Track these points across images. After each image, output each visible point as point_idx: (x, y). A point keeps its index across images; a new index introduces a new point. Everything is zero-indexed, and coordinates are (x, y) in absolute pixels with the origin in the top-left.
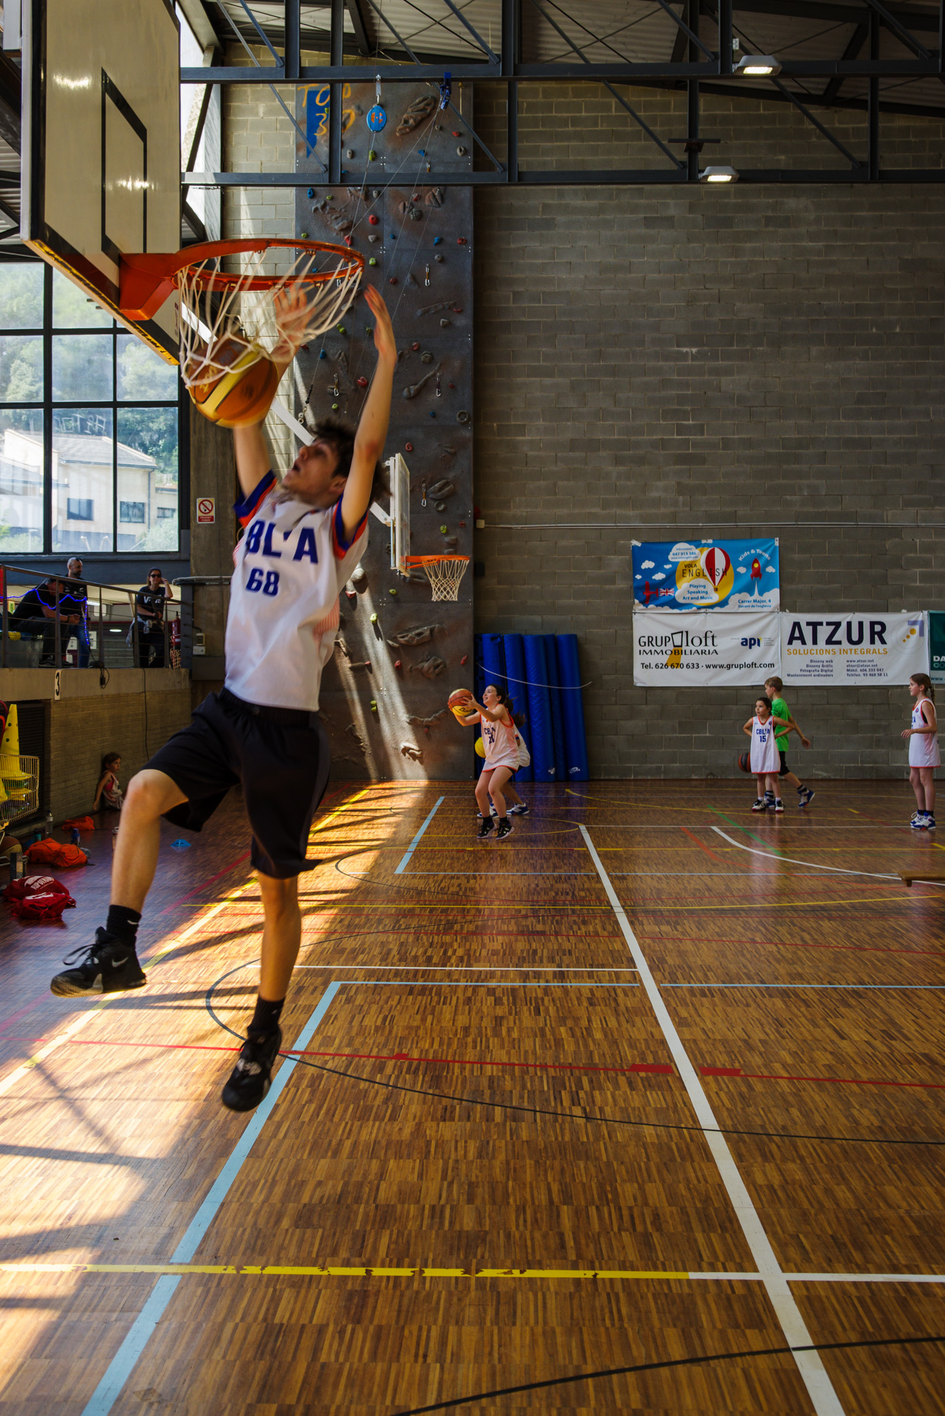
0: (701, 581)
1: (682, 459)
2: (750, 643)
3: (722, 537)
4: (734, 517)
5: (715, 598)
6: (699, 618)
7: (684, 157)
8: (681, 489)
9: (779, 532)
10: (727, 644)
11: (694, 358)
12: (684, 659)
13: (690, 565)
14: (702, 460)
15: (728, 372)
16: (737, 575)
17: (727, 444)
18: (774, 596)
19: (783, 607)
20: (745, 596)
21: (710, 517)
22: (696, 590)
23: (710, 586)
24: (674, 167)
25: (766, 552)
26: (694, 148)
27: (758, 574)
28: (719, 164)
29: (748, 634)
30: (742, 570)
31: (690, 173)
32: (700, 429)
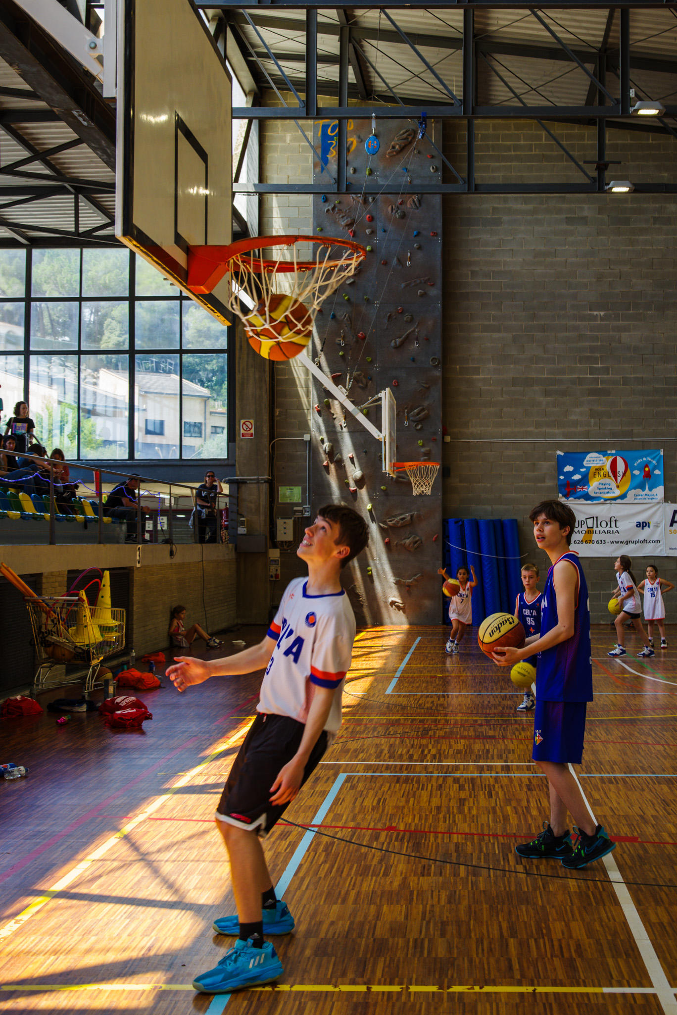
0: (607, 481)
1: (592, 392)
2: (642, 525)
3: (622, 448)
4: (631, 434)
5: (617, 493)
6: (605, 507)
7: (595, 174)
8: (593, 414)
9: (663, 445)
10: (626, 526)
11: (602, 319)
12: (595, 537)
13: (599, 469)
14: (607, 393)
15: (626, 329)
16: (633, 476)
17: (626, 381)
18: (660, 491)
19: (666, 499)
20: (639, 491)
21: (614, 435)
22: (603, 487)
23: (614, 485)
24: (587, 181)
25: (654, 459)
26: (602, 167)
27: (648, 475)
28: (620, 179)
29: (641, 518)
30: (636, 472)
31: (599, 186)
32: (606, 371)
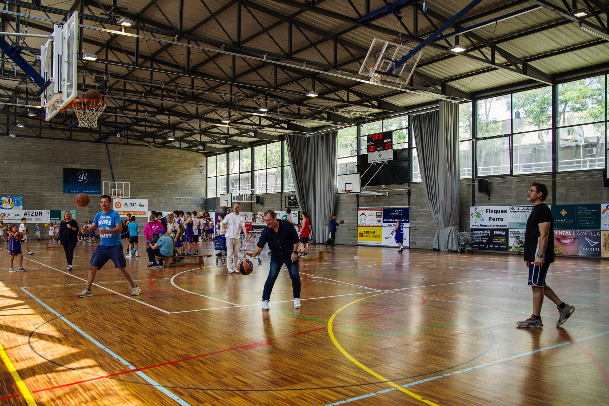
0: (7, 204)
1: (4, 182)
2: (17, 215)
3: (12, 196)
4: (14, 192)
5: (10, 207)
6: (7, 211)
7: (6, 131)
8: (3, 187)
9: (22, 195)
10: (13, 216)
11: (6, 163)
12: (4, 218)
13: (5, 201)
14: (7, 182)
15: (13, 166)
16: (14, 203)
17: (12, 179)
18: (21, 207)
19: (23, 209)
20: (16, 207)
21: (9, 192)
22: (6, 206)
23: (9, 205)
24: (4, 133)
25: (20, 199)
26: (8, 130)
27: (18, 203)
28: (13, 134)
29: (16, 214)
30: (15, 202)
31: (7, 134)
32: (7, 176)
